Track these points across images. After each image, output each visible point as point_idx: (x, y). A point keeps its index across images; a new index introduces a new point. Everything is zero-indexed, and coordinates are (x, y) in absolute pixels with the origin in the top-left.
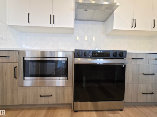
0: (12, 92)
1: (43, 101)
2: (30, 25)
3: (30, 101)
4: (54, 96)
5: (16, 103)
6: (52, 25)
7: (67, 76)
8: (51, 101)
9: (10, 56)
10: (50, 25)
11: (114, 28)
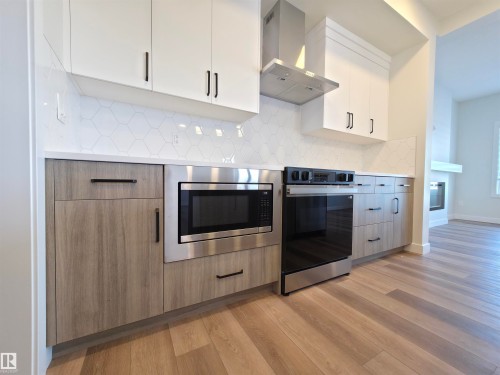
0: (145, 284)
1: (224, 288)
2: (147, 86)
3: (192, 296)
4: (246, 272)
5: (154, 312)
6: (211, 99)
7: (270, 223)
8: (240, 284)
9: (139, 181)
10: (205, 99)
11: (325, 126)
